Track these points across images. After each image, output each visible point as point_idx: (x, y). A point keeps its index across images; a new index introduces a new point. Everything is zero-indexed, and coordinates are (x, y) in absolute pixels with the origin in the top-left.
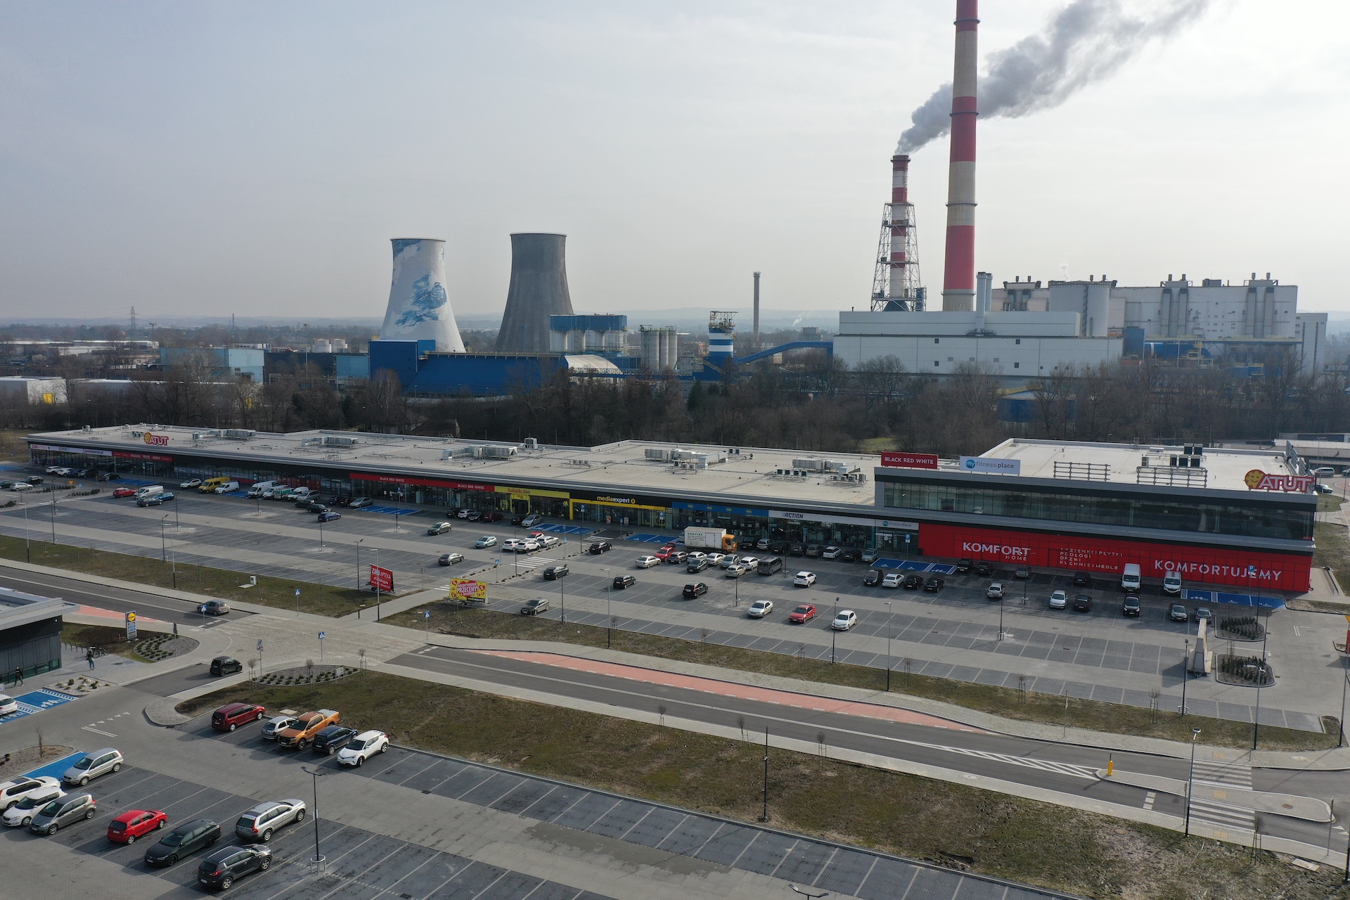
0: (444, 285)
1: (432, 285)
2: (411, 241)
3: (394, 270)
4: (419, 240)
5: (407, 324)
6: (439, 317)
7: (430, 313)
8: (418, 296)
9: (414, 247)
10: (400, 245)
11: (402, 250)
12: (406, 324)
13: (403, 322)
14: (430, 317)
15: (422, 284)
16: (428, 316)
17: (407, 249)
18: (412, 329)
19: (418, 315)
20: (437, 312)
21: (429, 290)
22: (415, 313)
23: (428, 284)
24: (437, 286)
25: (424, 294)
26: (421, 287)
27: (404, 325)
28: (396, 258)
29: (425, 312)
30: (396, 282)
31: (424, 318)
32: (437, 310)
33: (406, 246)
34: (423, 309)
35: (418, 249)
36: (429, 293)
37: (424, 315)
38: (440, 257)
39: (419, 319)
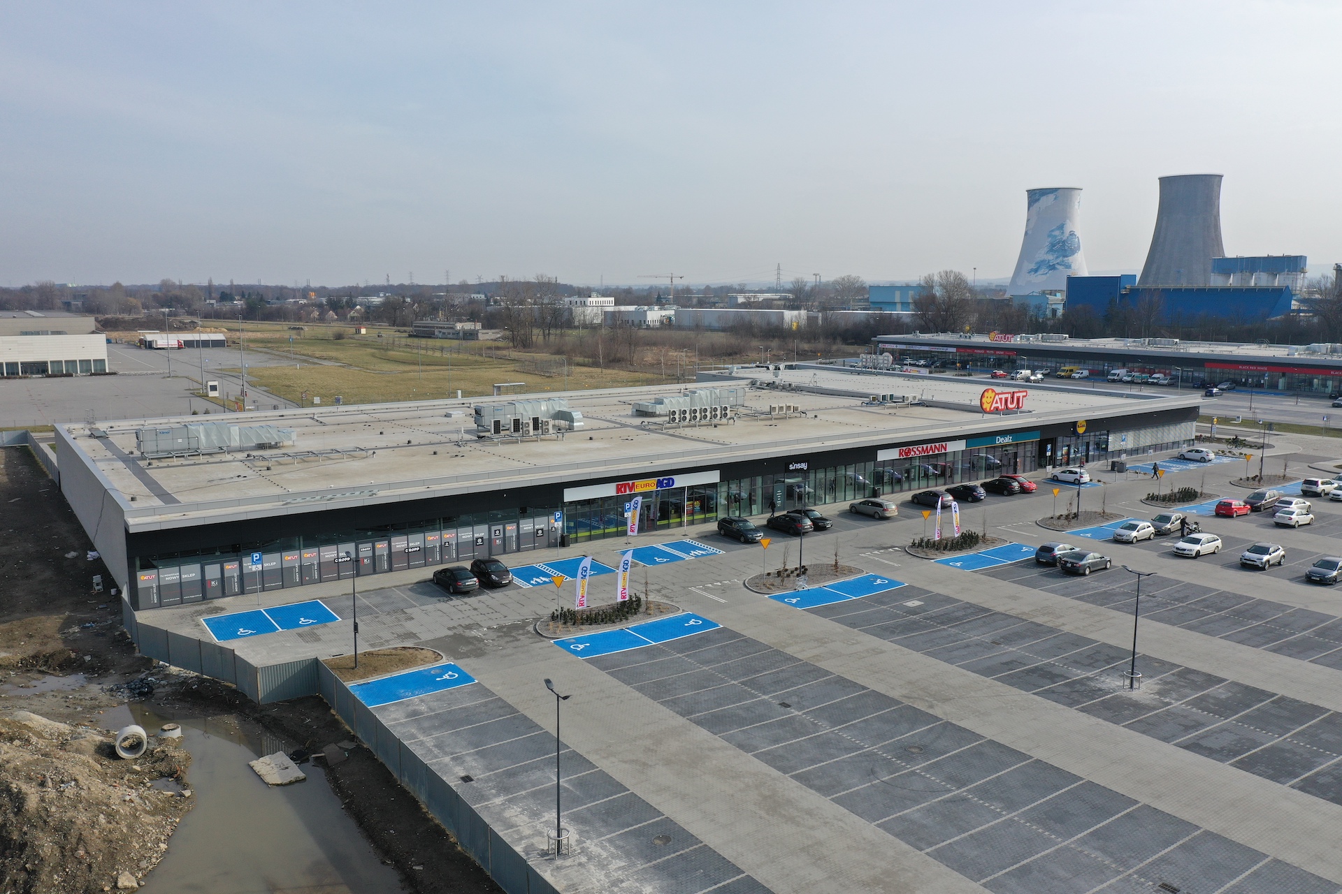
0: (1078, 233)
1: (1067, 233)
2: (1049, 191)
3: (1028, 220)
4: (1056, 190)
5: (1040, 272)
6: (1073, 266)
7: (1063, 261)
8: (1053, 245)
9: (1051, 197)
10: (1035, 196)
11: (1039, 200)
12: (1038, 273)
13: (1036, 271)
14: (1063, 265)
15: (1057, 233)
16: (1061, 265)
17: (1044, 199)
18: (1044, 277)
19: (1051, 264)
20: (1070, 261)
21: (1064, 238)
22: (1049, 262)
23: (1063, 233)
24: (1072, 234)
25: (1059, 243)
26: (1055, 236)
27: (1036, 274)
28: (1031, 208)
29: (1058, 261)
30: (1030, 232)
31: (1057, 266)
32: (1070, 259)
33: (1043, 196)
34: (1057, 257)
35: (1055, 199)
36: (1064, 242)
37: (1058, 263)
38: (1076, 207)
39: (1053, 268)
